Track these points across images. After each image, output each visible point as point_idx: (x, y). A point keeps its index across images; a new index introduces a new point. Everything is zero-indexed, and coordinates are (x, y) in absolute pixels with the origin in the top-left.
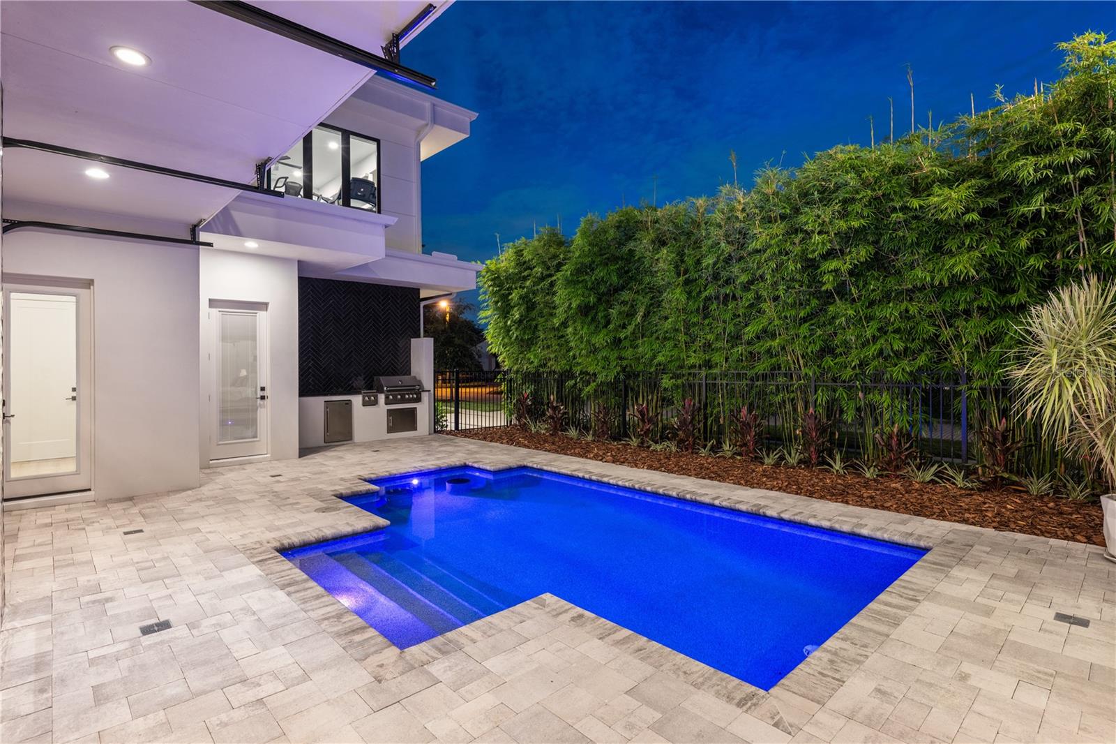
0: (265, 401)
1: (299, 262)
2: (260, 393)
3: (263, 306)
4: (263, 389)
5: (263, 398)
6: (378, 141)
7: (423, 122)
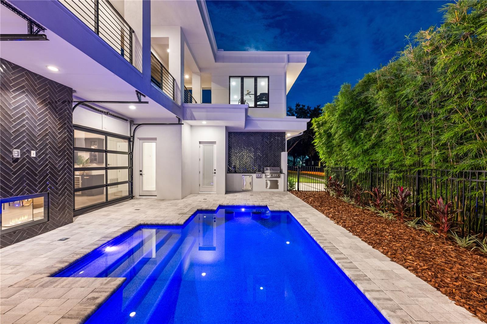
0: (216, 174)
1: (226, 126)
2: (214, 172)
3: (214, 143)
4: (215, 170)
5: (215, 173)
6: (268, 77)
7: (284, 64)
